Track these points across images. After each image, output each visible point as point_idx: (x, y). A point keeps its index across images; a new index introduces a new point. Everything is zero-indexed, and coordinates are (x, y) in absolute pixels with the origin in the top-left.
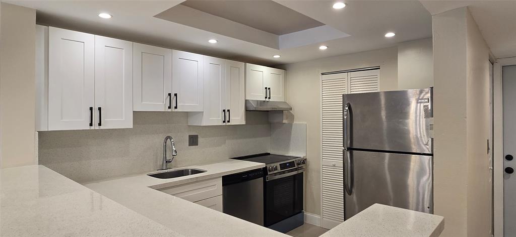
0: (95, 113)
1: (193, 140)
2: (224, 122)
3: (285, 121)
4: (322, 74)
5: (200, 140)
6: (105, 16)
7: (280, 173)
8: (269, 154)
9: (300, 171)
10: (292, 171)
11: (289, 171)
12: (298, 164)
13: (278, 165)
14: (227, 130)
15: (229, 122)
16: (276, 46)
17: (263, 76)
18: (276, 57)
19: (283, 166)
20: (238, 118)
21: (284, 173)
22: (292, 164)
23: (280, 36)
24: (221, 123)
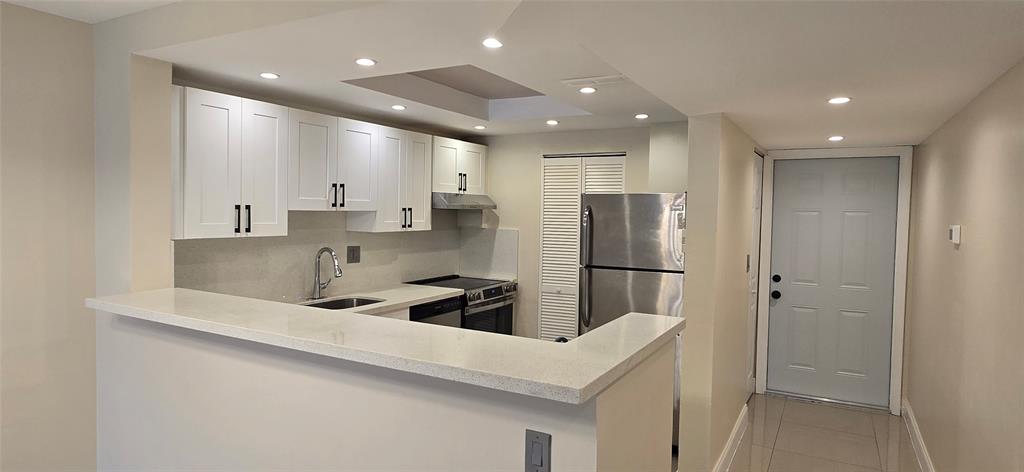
0: (243, 213)
1: (354, 255)
2: (404, 226)
3: (484, 226)
4: (545, 157)
5: (363, 254)
6: (269, 77)
7: (483, 304)
8: (458, 277)
9: (508, 302)
10: (498, 301)
11: (495, 302)
12: (507, 291)
13: (481, 291)
14: (406, 239)
15: (410, 226)
16: (483, 116)
17: (457, 153)
18: (480, 128)
19: (488, 293)
20: (422, 222)
21: (488, 303)
22: (499, 290)
23: (490, 101)
24: (400, 229)
